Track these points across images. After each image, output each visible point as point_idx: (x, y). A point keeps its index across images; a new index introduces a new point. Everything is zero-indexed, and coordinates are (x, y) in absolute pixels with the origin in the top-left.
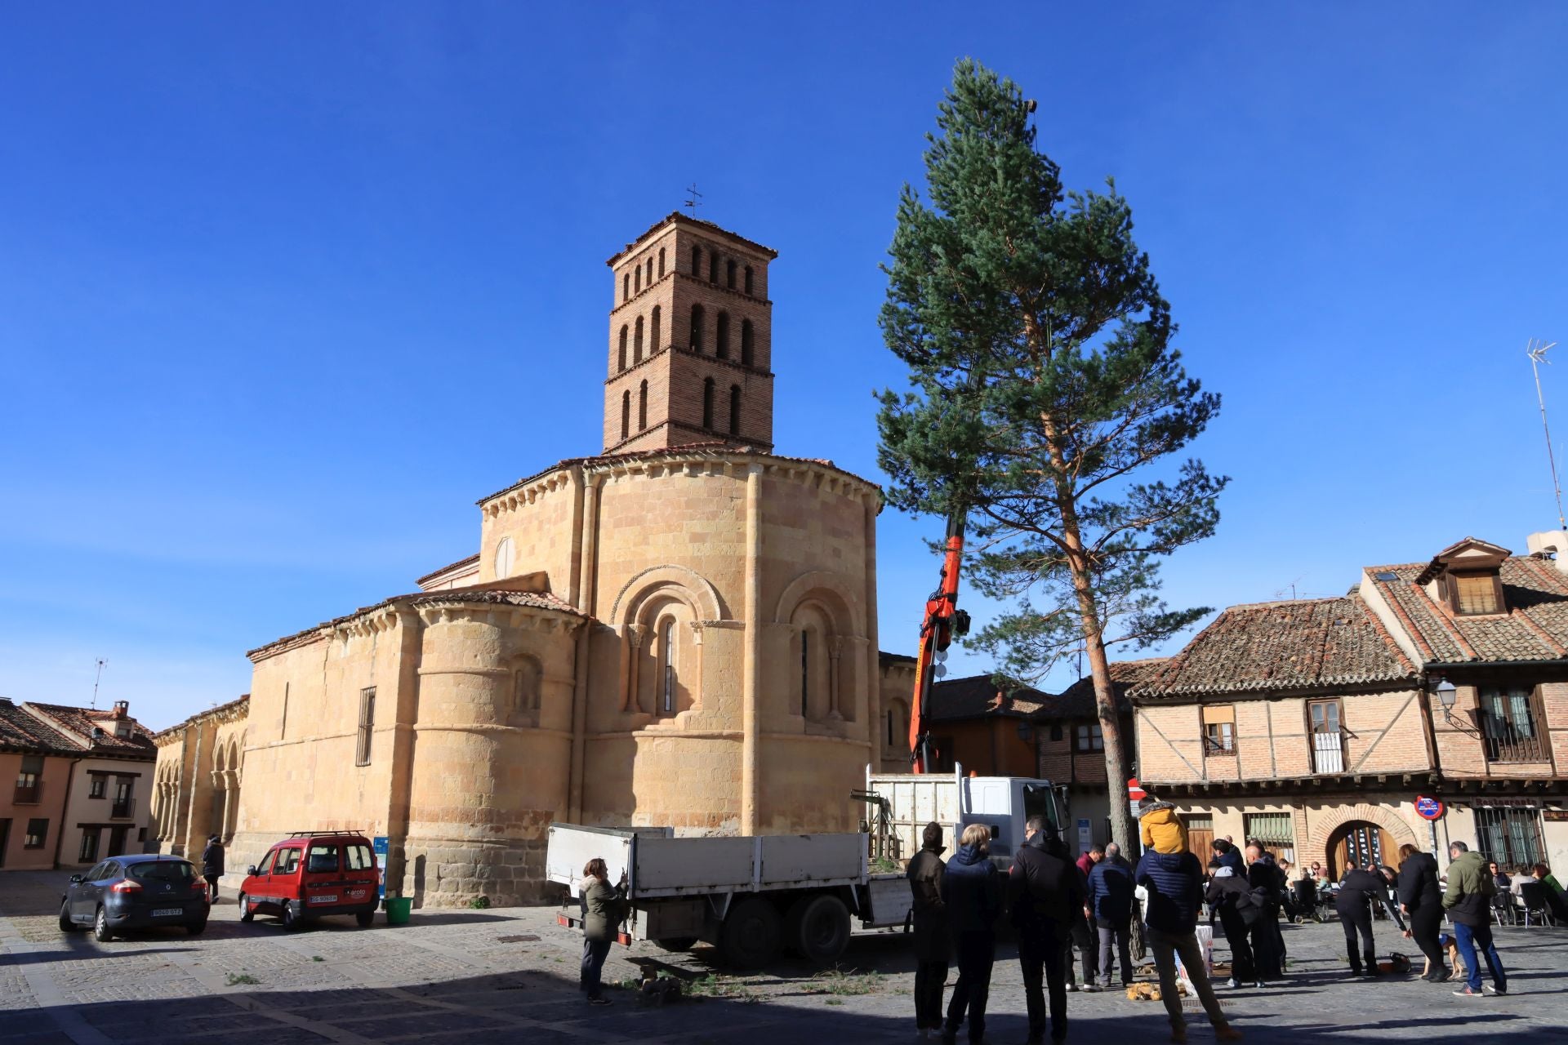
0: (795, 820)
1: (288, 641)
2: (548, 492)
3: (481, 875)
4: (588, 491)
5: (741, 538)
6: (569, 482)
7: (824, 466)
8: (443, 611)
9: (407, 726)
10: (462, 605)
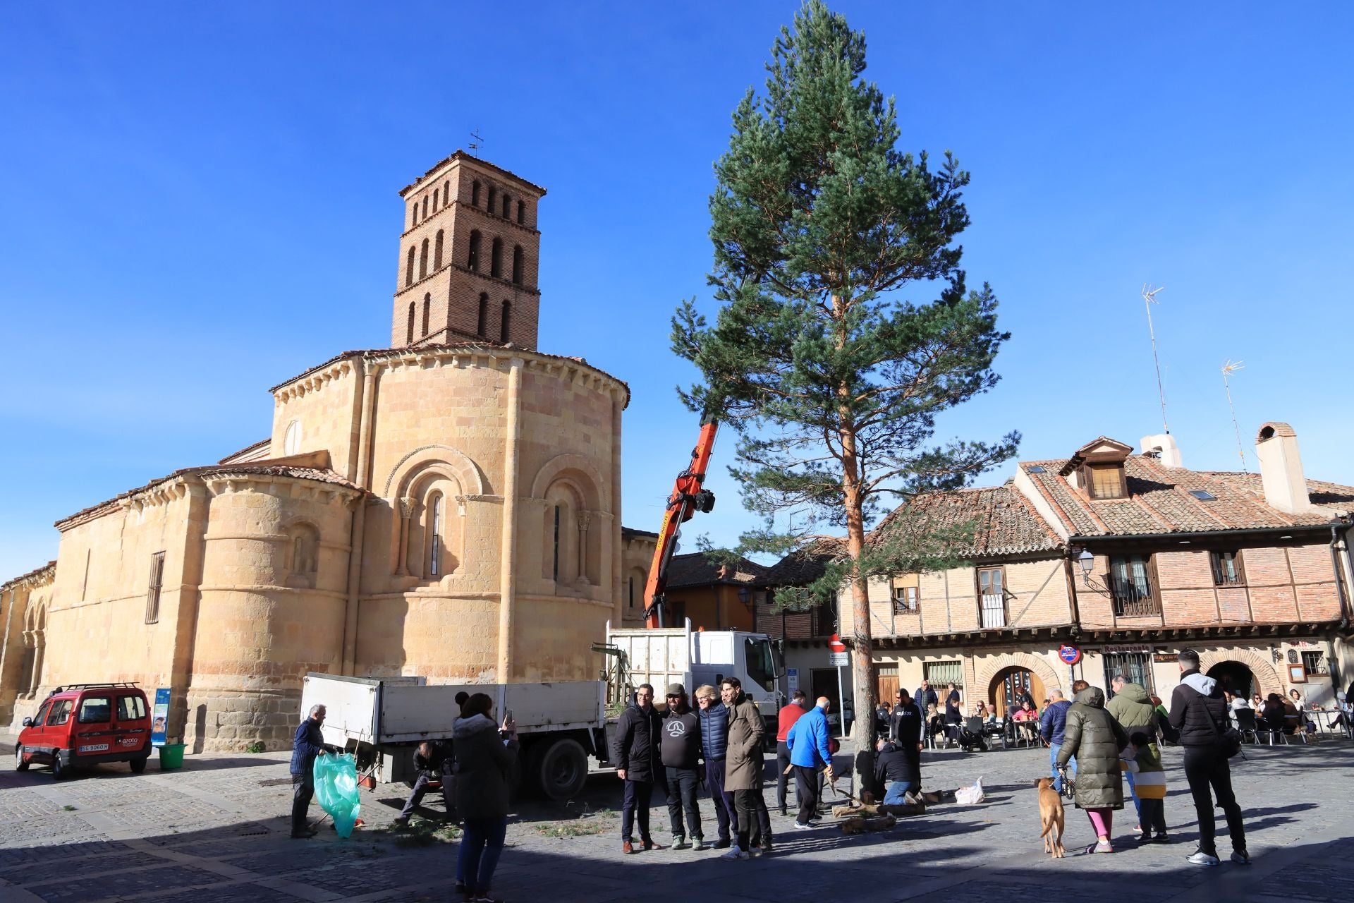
0: (545, 671)
1: (91, 511)
2: (332, 380)
3: (258, 722)
4: (367, 379)
5: (503, 423)
6: (350, 371)
7: (577, 362)
8: (228, 482)
9: (192, 587)
10: (246, 477)
